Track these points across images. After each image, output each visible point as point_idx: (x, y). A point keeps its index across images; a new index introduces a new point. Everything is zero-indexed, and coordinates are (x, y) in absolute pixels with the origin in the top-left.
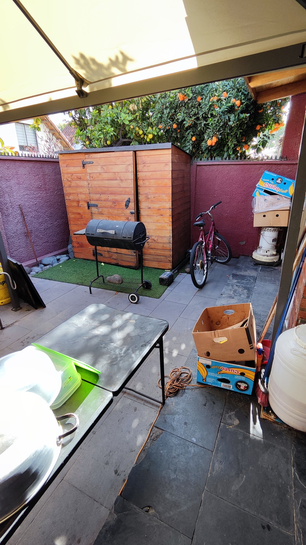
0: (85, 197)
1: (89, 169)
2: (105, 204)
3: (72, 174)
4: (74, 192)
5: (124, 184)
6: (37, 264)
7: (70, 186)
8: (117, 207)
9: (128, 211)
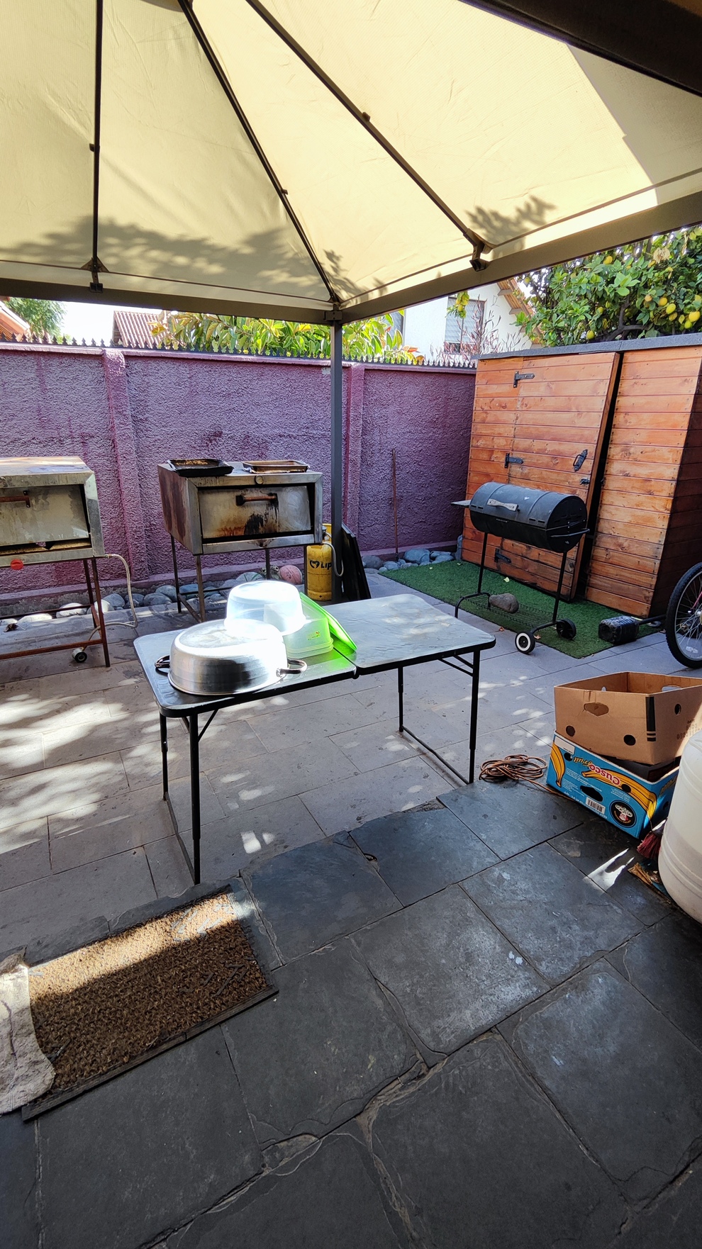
0: (505, 443)
1: (525, 389)
2: (538, 460)
3: (492, 397)
4: (489, 432)
5: (581, 422)
6: (395, 558)
7: (483, 422)
8: (559, 467)
9: (577, 478)
